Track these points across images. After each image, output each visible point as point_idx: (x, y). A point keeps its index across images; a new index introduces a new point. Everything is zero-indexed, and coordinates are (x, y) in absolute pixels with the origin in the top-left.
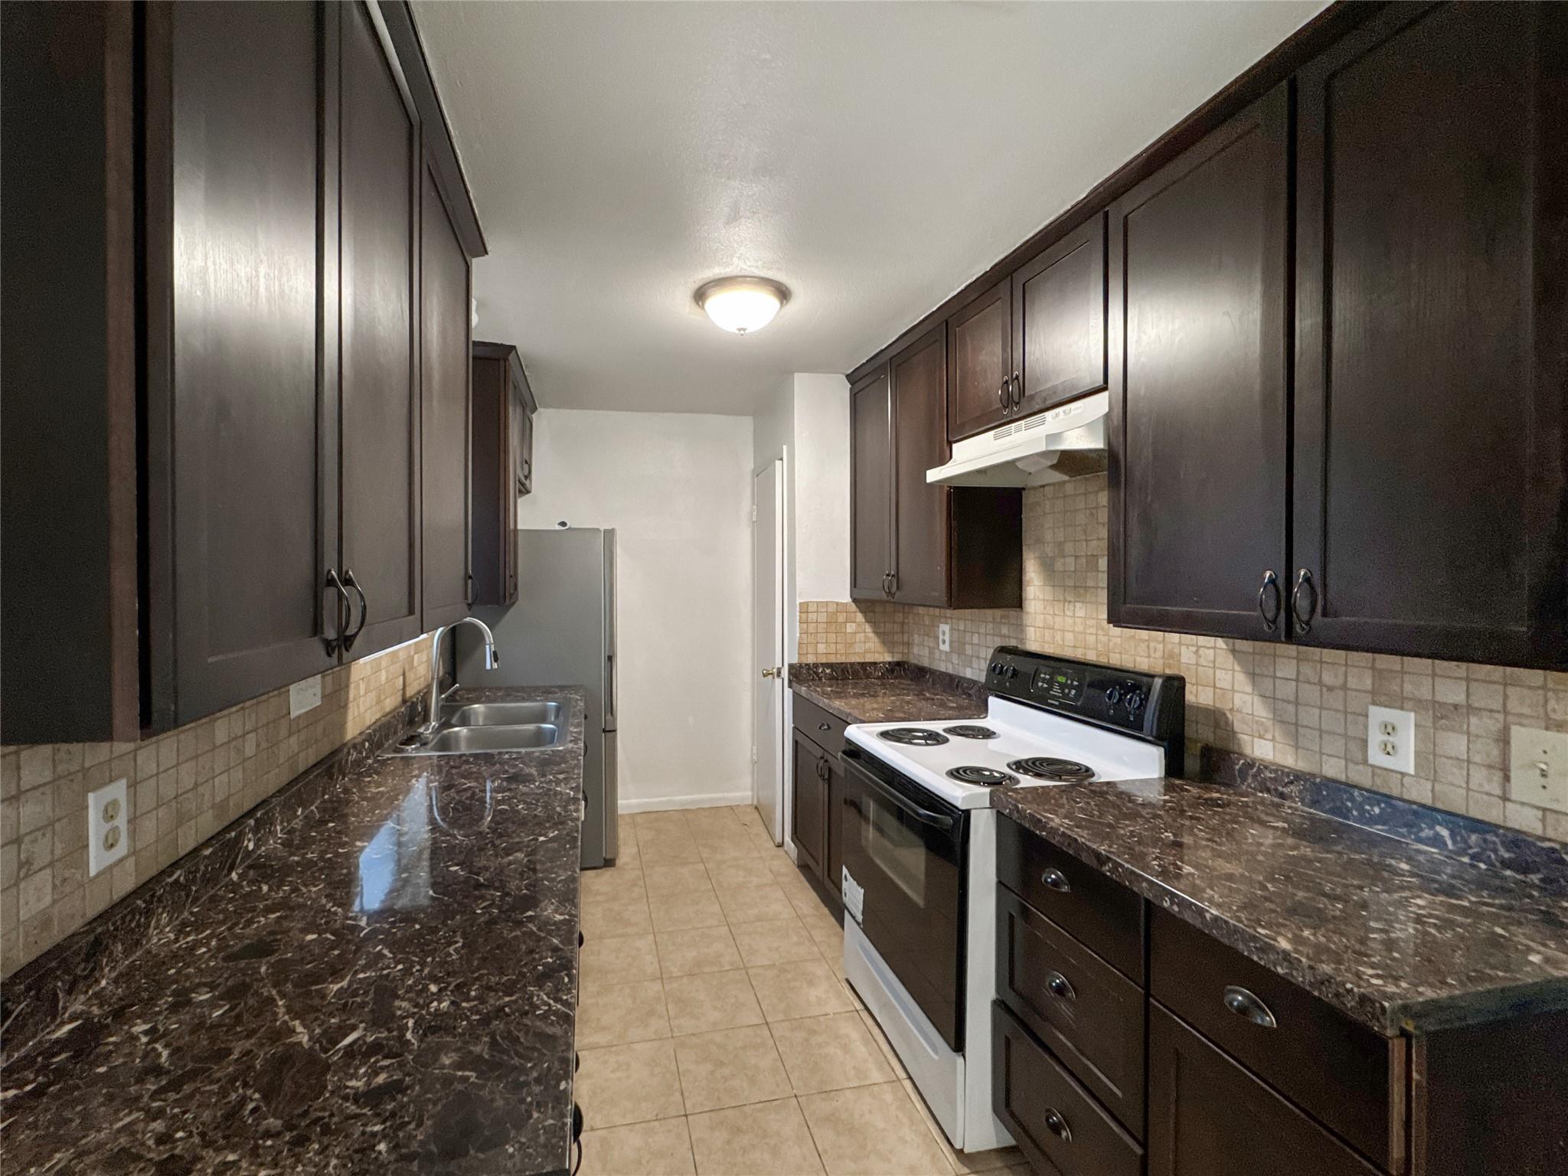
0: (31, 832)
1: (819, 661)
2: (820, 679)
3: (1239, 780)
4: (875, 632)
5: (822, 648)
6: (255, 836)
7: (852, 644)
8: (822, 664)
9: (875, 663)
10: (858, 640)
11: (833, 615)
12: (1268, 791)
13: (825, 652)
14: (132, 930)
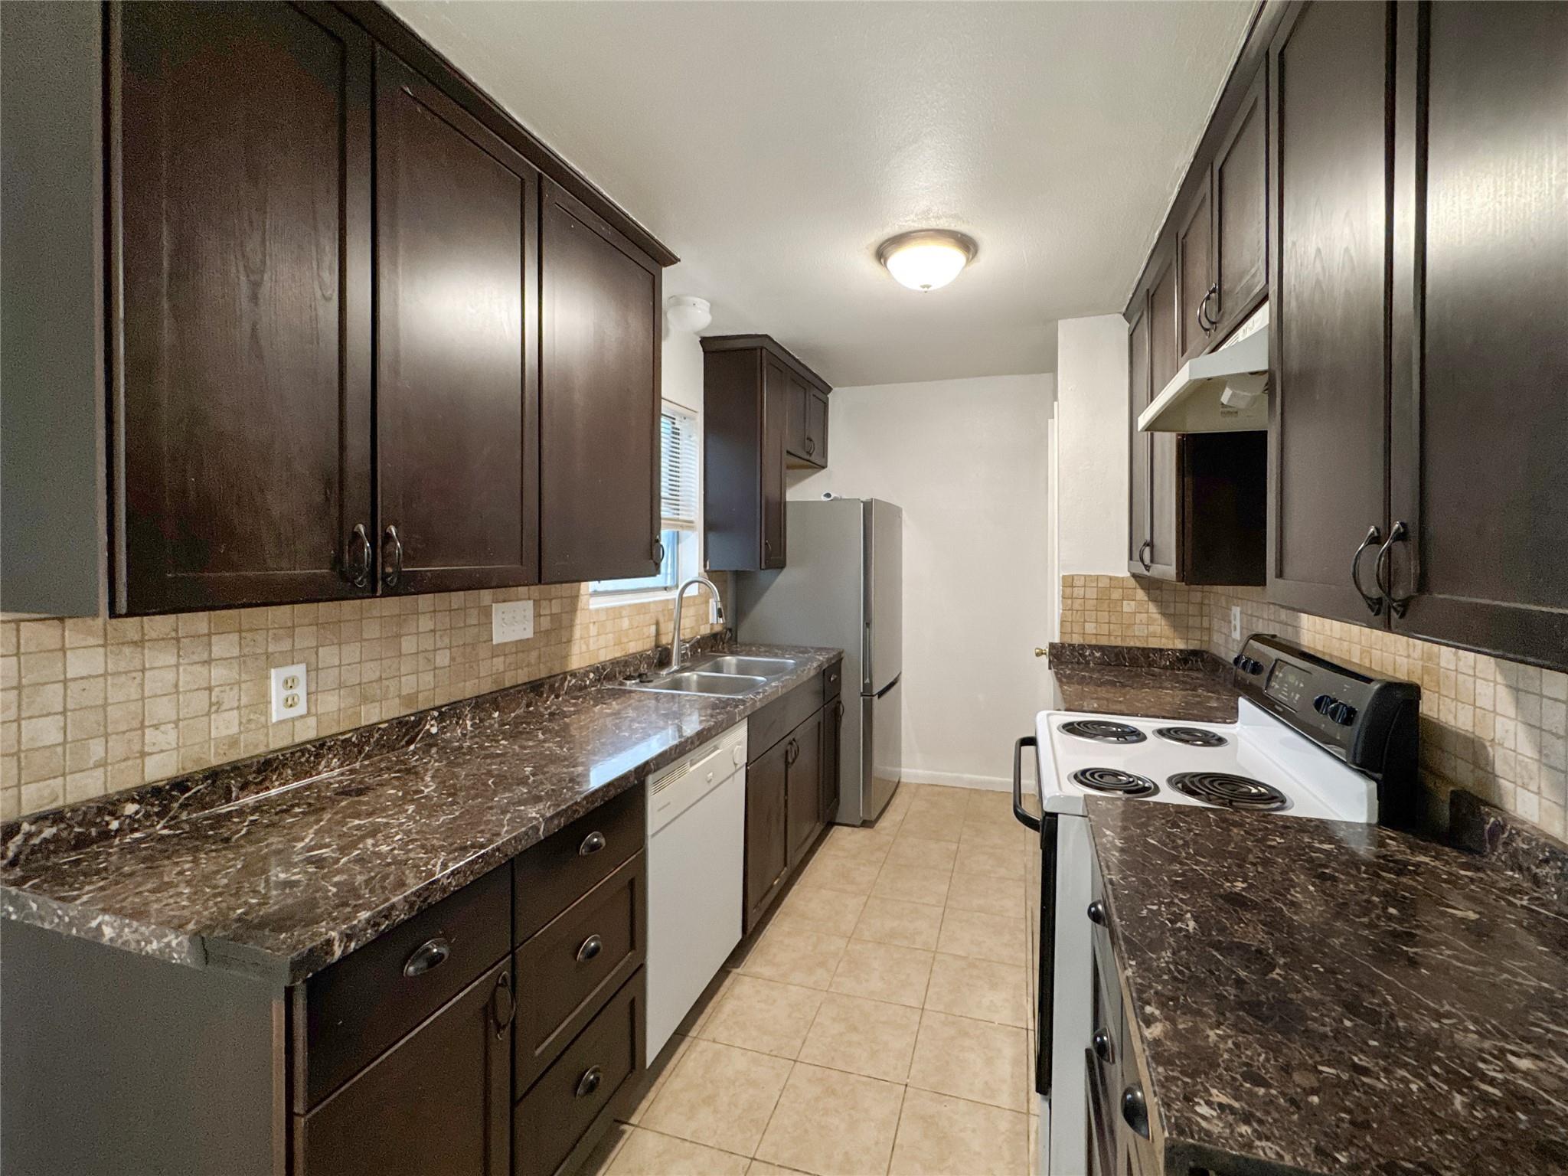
0: (221, 685)
1: (1087, 642)
2: (1088, 663)
3: (1488, 846)
4: (1163, 614)
5: (1090, 628)
6: (439, 724)
7: (1129, 626)
8: (1090, 646)
9: (1161, 650)
10: (1137, 621)
11: (1106, 592)
12: (1520, 869)
13: (1094, 631)
14: (302, 764)
